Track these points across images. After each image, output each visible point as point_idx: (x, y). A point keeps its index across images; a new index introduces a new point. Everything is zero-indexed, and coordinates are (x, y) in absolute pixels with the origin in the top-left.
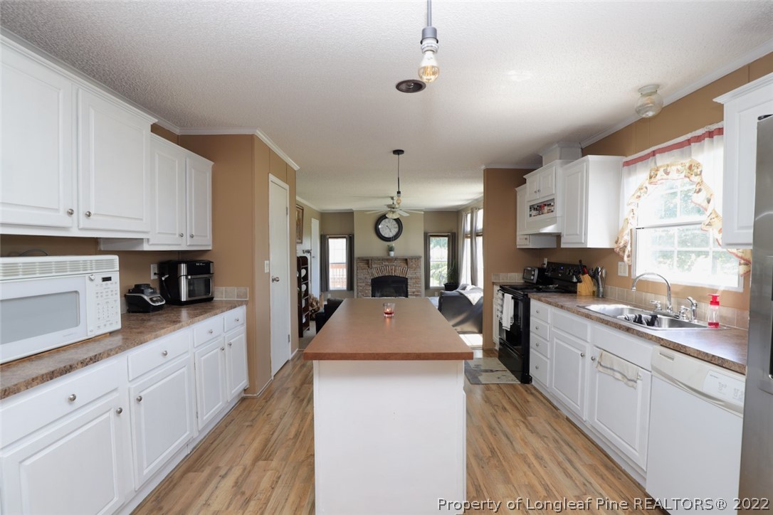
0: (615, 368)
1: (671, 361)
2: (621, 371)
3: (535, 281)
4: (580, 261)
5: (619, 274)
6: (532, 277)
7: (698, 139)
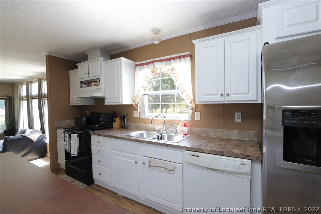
0: (160, 166)
1: (198, 157)
2: (164, 167)
3: (84, 124)
4: (114, 111)
5: (134, 117)
6: (83, 122)
7: (174, 58)
